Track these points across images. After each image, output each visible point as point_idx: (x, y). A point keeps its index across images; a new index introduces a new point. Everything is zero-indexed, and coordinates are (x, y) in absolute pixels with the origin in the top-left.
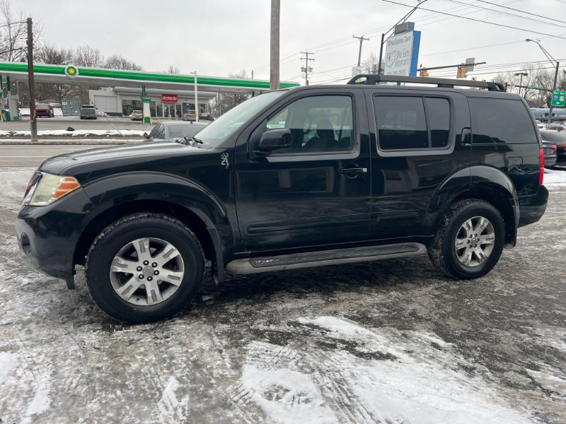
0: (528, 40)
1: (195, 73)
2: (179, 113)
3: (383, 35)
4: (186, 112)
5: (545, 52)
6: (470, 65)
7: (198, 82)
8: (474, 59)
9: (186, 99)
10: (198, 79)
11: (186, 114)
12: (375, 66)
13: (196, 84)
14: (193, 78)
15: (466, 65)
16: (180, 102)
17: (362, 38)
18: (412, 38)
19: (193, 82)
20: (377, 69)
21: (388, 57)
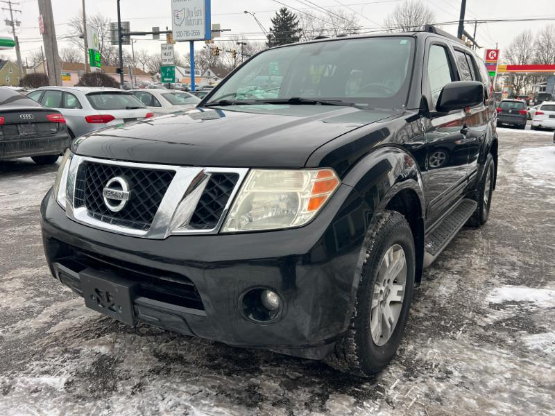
0: (246, 12)
5: (260, 25)
6: (217, 31)
12: (113, 24)
20: (117, 28)
21: (176, 14)
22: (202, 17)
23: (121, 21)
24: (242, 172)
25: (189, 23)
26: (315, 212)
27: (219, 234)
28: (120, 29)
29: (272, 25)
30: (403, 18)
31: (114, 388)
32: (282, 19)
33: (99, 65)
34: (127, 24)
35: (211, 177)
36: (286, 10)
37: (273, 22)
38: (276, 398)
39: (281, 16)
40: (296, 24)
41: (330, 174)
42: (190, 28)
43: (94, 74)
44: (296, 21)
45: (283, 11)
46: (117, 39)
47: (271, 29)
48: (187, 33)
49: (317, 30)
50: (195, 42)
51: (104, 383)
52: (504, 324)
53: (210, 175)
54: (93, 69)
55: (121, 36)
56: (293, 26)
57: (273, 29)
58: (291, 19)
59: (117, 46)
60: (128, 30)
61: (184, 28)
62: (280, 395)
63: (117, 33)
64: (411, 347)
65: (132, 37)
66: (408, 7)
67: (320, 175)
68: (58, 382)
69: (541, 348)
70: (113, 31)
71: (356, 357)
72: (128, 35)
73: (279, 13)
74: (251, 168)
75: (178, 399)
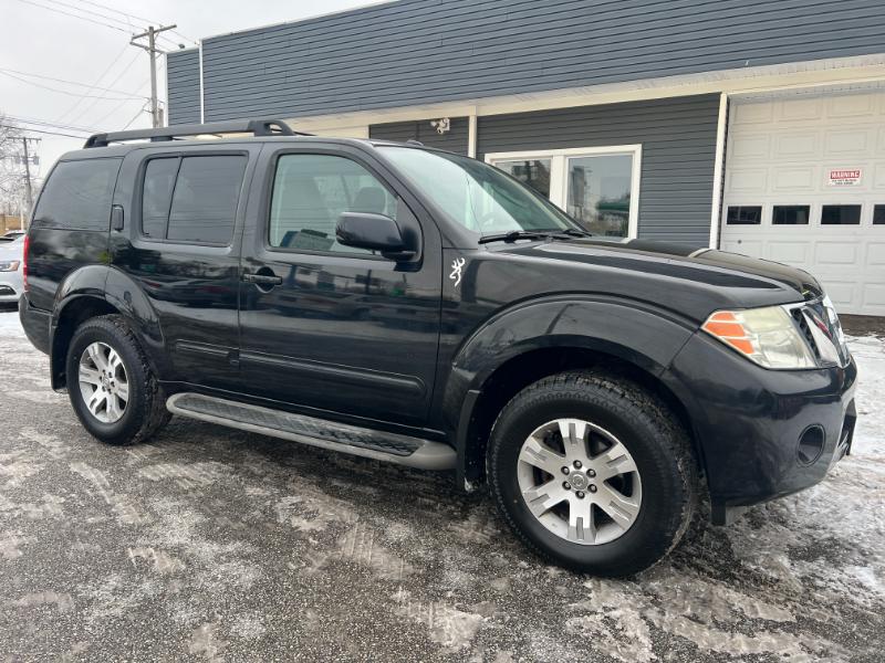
51: (831, 547)
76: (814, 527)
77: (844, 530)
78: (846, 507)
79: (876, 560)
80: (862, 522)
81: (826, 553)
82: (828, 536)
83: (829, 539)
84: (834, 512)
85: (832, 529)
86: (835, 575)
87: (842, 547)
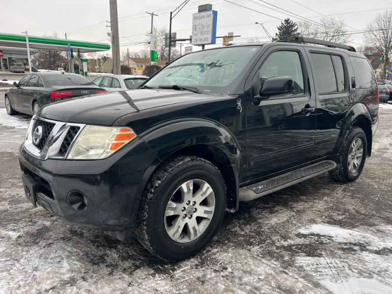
0: (256, 23)
1: (26, 32)
2: (5, 66)
3: (171, 13)
4: (12, 65)
5: (266, 31)
6: (231, 37)
7: (29, 41)
8: (233, 33)
9: (11, 54)
10: (29, 38)
11: (12, 66)
12: (166, 35)
13: (28, 43)
14: (25, 38)
15: (228, 37)
16: (6, 57)
17: (153, 14)
18: (212, 15)
19: (25, 41)
20: (168, 37)
21: (195, 28)
22: (210, 29)
23: (172, 32)
24: (82, 126)
25: (202, 33)
26: (114, 151)
27: (66, 160)
28: (170, 37)
29: (278, 32)
30: (383, 22)
31: (37, 243)
32: (285, 27)
33: (156, 60)
34: (175, 34)
35: (70, 128)
36: (289, 20)
37: (279, 29)
38: (111, 263)
39: (285, 25)
40: (296, 30)
41: (130, 131)
42: (203, 37)
43: (153, 66)
44: (296, 28)
45: (287, 21)
46: (168, 44)
47: (277, 34)
48: (201, 40)
49: (312, 34)
50: (205, 46)
51: (35, 240)
52: (294, 247)
53: (69, 127)
54: (152, 63)
55: (170, 42)
56: (293, 31)
57: (278, 33)
58: (292, 26)
59: (168, 49)
60: (175, 38)
61: (199, 36)
62: (114, 262)
63: (168, 40)
64: (215, 250)
65: (177, 42)
66: (388, 14)
67: (121, 131)
68: (14, 235)
69: (305, 266)
70: (166, 39)
71: (149, 244)
72: (175, 41)
73: (283, 22)
74: (87, 124)
75: (62, 254)
76: (50, 245)
77: (35, 251)
78: (42, 265)
79: (13, 244)
80: (29, 261)
81: (35, 236)
82: (40, 244)
83: (39, 242)
84: (46, 258)
85: (41, 249)
86: (26, 229)
87: (31, 242)
